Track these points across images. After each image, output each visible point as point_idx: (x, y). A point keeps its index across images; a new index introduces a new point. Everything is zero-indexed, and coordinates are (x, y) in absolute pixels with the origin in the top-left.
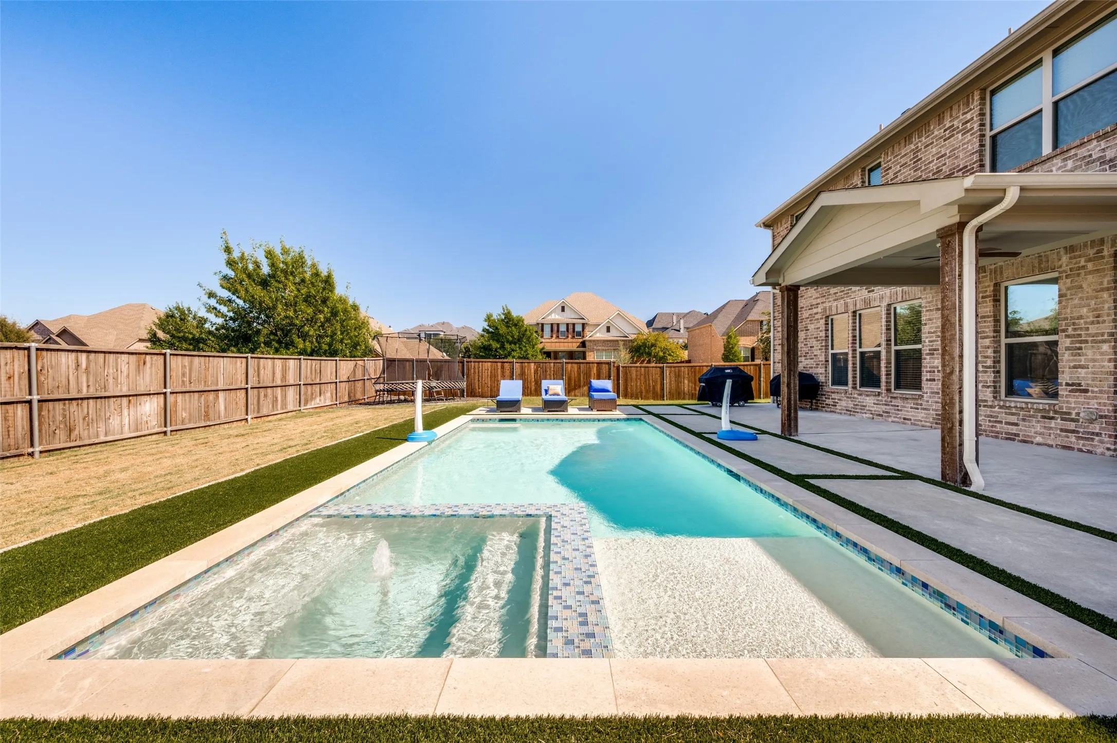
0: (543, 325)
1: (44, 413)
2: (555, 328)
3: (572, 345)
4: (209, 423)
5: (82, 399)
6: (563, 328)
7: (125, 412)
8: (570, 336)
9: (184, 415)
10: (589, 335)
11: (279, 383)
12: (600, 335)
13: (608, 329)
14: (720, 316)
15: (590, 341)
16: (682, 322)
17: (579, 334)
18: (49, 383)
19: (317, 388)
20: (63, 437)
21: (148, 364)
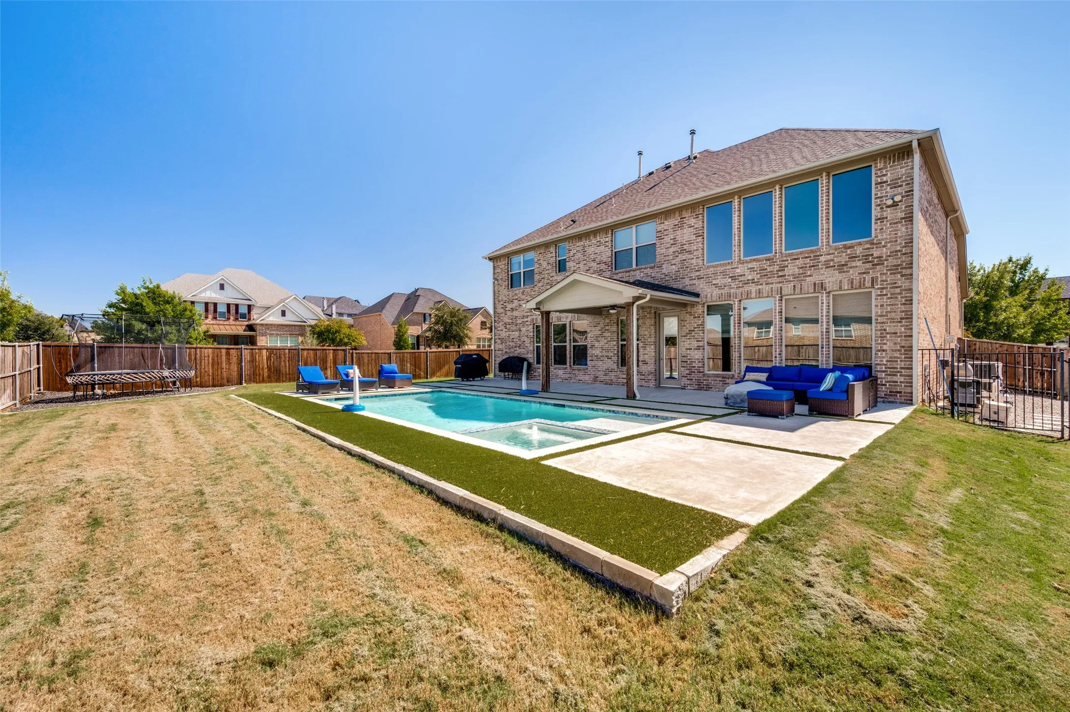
0: (193, 303)
2: (210, 308)
3: (237, 328)
6: (222, 309)
8: (232, 318)
10: (257, 318)
12: (273, 318)
13: (283, 313)
14: (388, 306)
15: (262, 325)
16: (334, 307)
17: (243, 316)
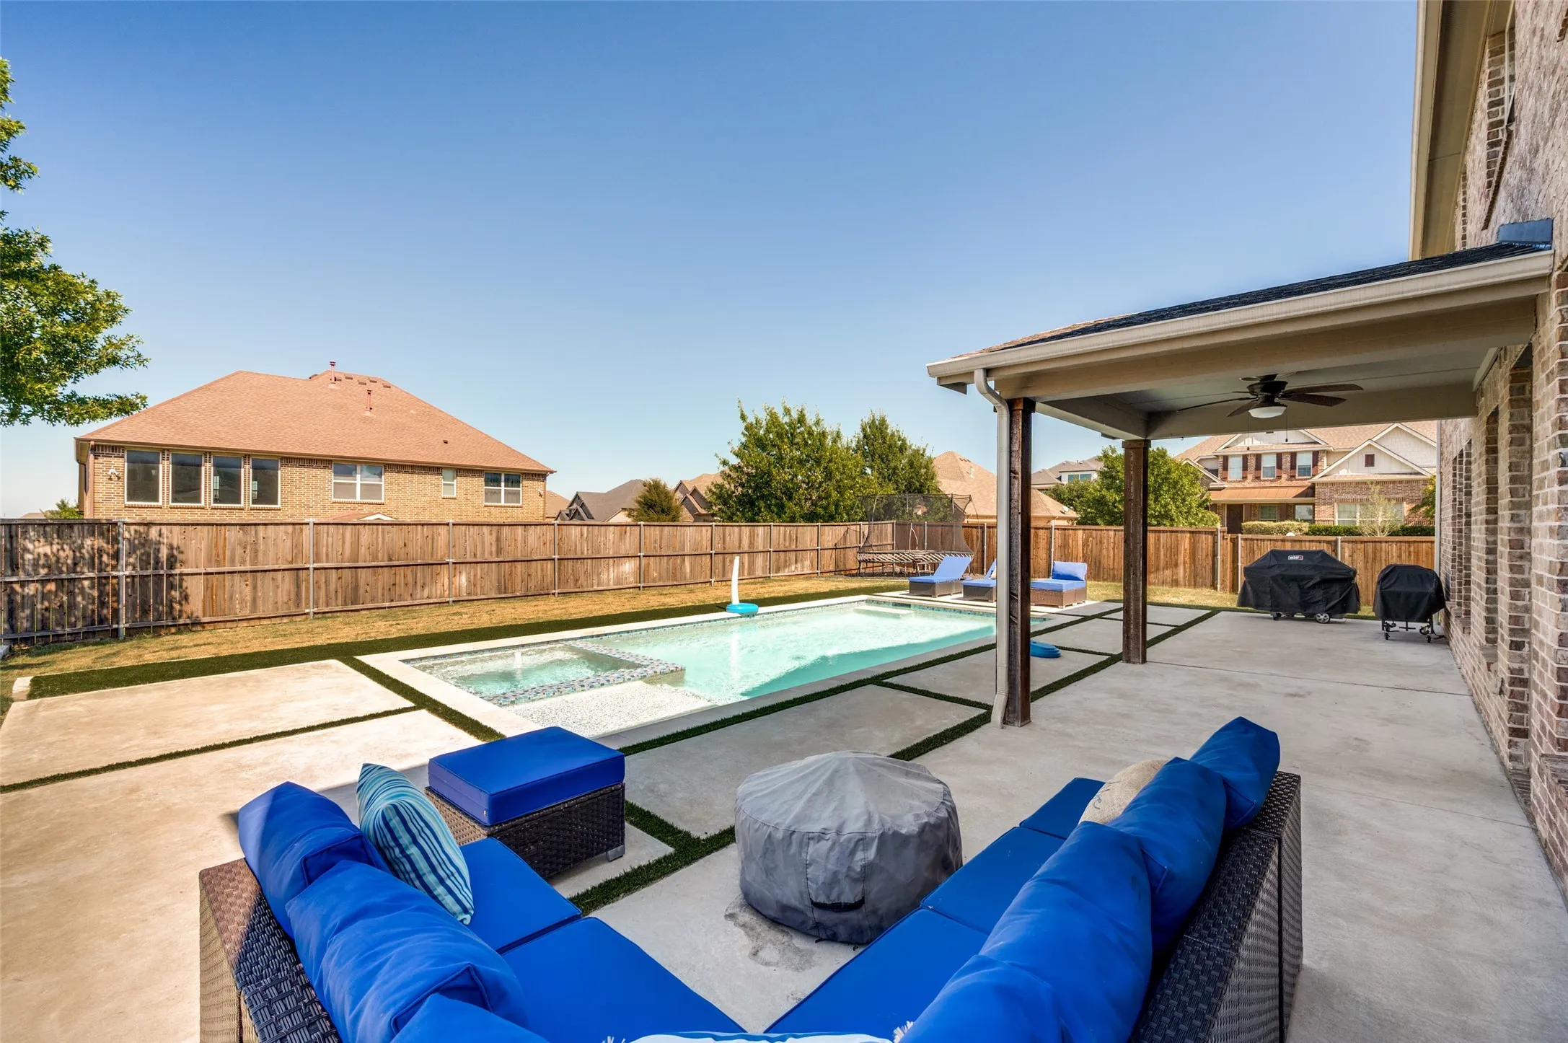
0: (1226, 458)
1: (562, 567)
2: (1252, 460)
3: (1286, 492)
4: (675, 583)
5: (584, 559)
6: (1269, 460)
7: (611, 570)
8: (1284, 476)
9: (655, 574)
10: (1324, 473)
11: (746, 548)
12: (1350, 470)
15: (1325, 484)
17: (1304, 471)
18: (565, 547)
19: (792, 555)
20: (572, 585)
21: (628, 534)
